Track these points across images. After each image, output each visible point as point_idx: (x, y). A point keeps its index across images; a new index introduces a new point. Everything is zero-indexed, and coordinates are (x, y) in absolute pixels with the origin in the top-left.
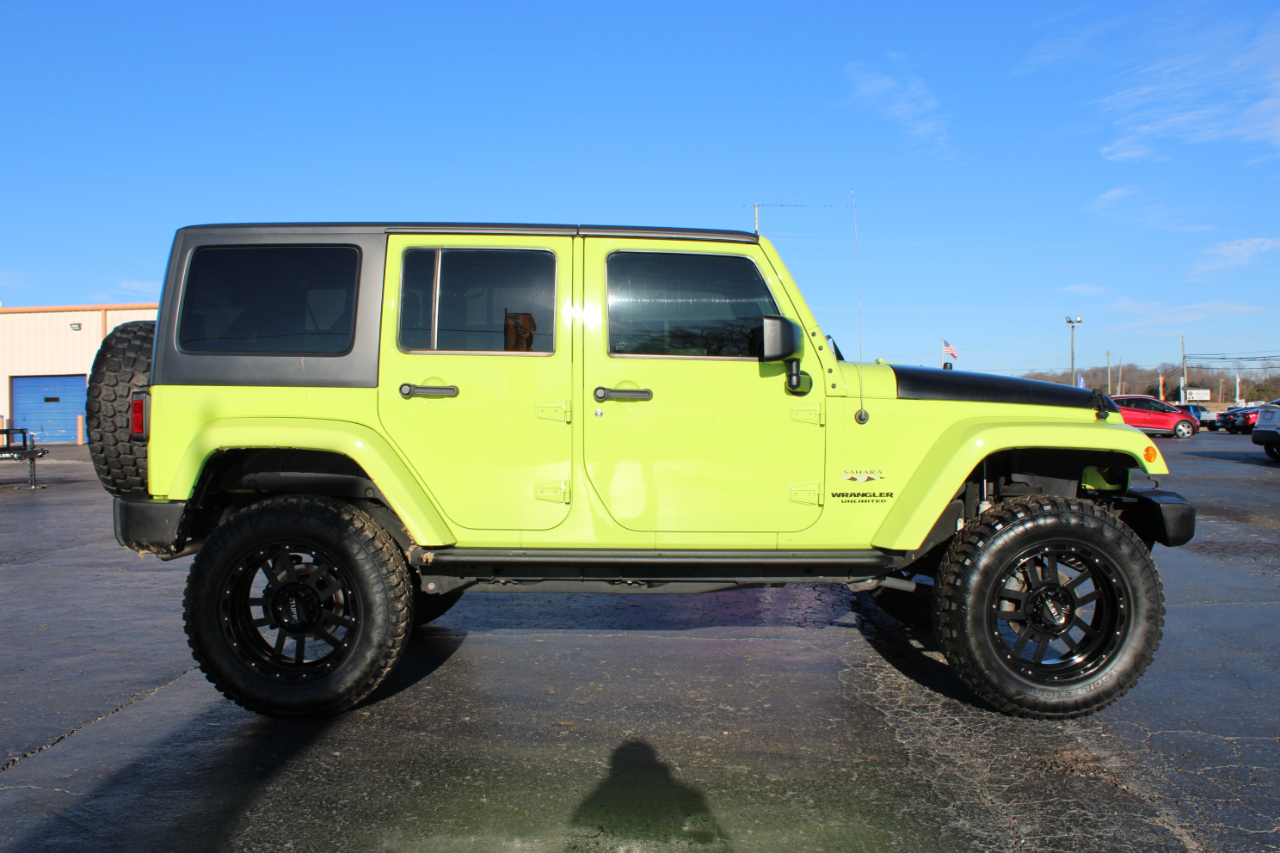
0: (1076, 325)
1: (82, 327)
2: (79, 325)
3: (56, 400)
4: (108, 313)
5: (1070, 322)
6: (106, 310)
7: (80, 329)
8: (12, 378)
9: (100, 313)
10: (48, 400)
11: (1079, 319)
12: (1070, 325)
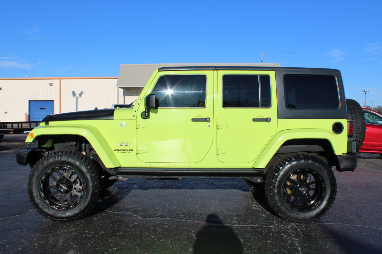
0: (367, 93)
1: (53, 84)
2: (52, 84)
3: (44, 109)
4: (62, 80)
5: (365, 92)
6: (61, 79)
7: (52, 85)
8: (30, 101)
9: (59, 80)
10: (41, 109)
11: (368, 91)
12: (365, 93)
